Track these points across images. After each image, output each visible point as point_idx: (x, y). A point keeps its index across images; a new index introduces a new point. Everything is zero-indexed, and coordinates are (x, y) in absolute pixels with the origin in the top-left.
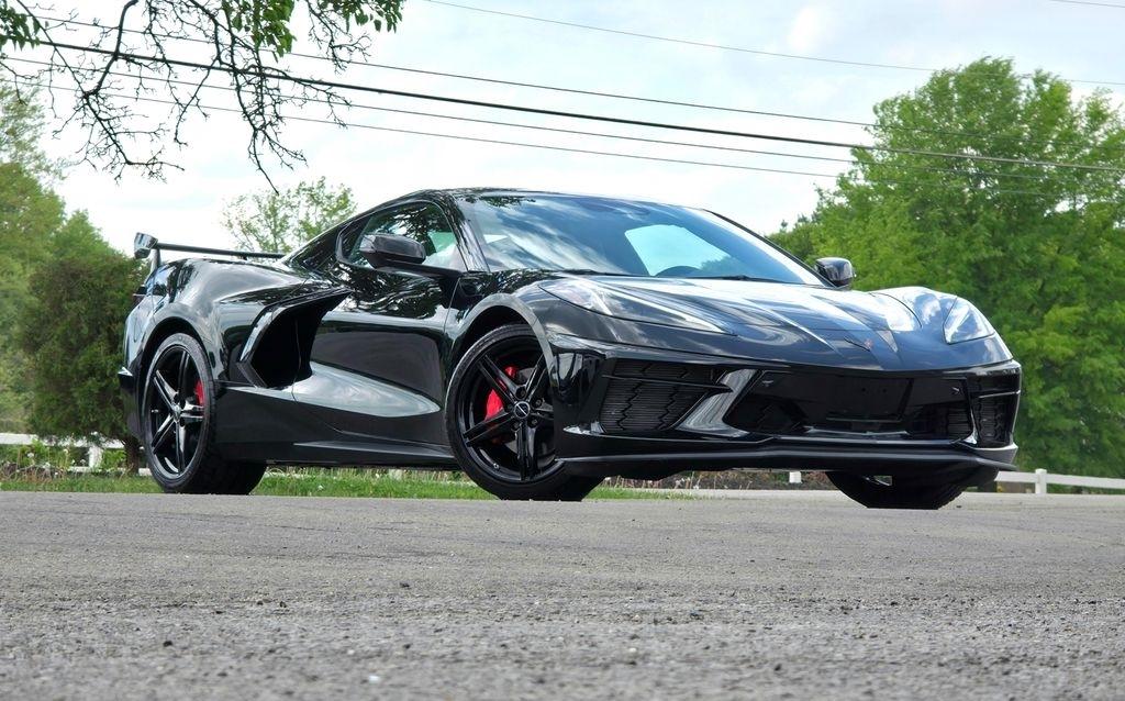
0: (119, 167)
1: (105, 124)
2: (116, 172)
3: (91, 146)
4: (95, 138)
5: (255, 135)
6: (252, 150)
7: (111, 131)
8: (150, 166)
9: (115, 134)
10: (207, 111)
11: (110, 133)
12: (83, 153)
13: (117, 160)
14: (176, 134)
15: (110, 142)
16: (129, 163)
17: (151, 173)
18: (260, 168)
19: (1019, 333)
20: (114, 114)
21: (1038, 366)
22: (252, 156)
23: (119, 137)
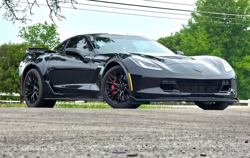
0: (14, 20)
1: (11, 8)
2: (13, 21)
3: (6, 14)
4: (8, 12)
5: (51, 12)
6: (50, 16)
7: (12, 10)
8: (23, 20)
9: (13, 11)
10: (39, 5)
11: (12, 11)
12: (4, 16)
13: (13, 18)
14: (31, 11)
15: (12, 13)
16: (17, 19)
17: (23, 22)
18: (53, 21)
19: (236, 63)
20: (13, 6)
21: (243, 72)
22: (50, 17)
23: (14, 12)
